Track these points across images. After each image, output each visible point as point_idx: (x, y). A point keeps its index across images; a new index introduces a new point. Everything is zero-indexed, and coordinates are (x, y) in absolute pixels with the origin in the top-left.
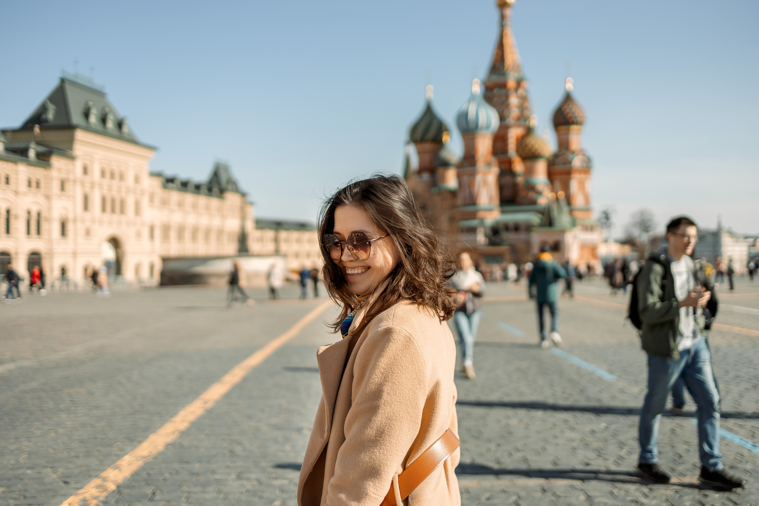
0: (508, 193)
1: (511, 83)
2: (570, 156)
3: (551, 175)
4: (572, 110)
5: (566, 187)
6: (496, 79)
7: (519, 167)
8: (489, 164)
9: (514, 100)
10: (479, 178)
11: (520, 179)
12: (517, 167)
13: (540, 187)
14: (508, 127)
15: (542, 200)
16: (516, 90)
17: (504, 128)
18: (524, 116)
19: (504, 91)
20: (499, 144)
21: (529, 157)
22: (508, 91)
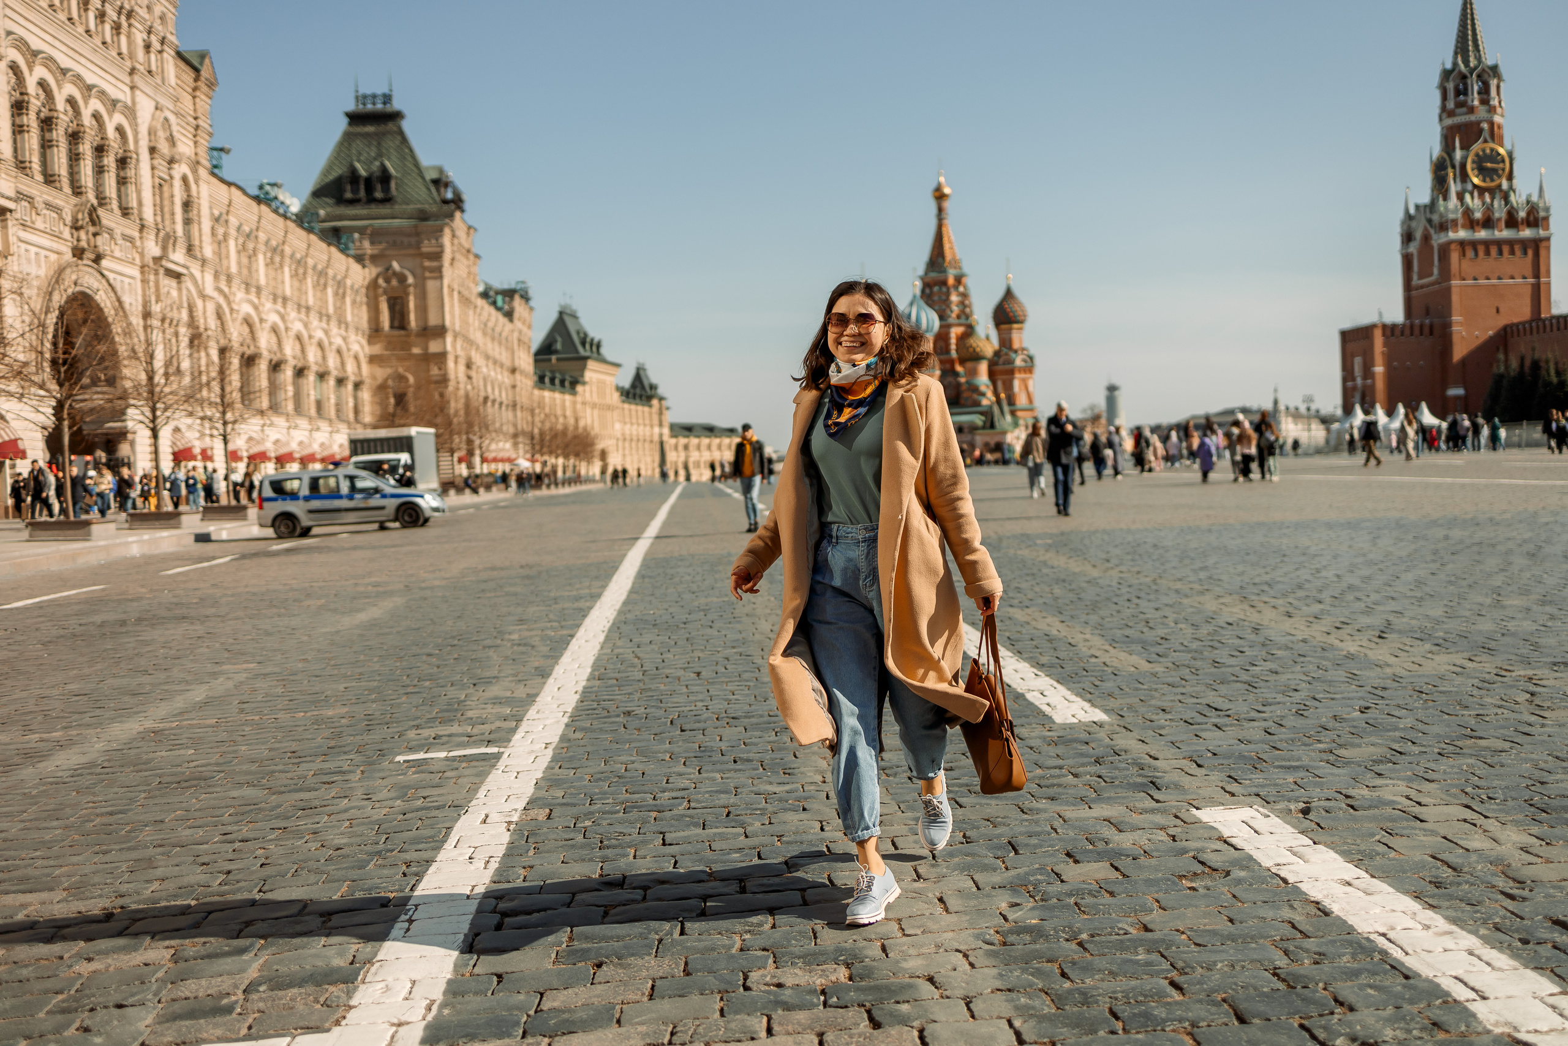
1: (951, 280)
2: (1012, 355)
3: (992, 375)
4: (1013, 308)
5: (1009, 387)
6: (934, 275)
9: (954, 298)
11: (963, 380)
12: (959, 369)
13: (983, 389)
14: (949, 326)
15: (985, 402)
16: (956, 287)
17: (945, 328)
18: (965, 314)
19: (944, 289)
20: (941, 344)
21: (971, 357)
22: (948, 289)
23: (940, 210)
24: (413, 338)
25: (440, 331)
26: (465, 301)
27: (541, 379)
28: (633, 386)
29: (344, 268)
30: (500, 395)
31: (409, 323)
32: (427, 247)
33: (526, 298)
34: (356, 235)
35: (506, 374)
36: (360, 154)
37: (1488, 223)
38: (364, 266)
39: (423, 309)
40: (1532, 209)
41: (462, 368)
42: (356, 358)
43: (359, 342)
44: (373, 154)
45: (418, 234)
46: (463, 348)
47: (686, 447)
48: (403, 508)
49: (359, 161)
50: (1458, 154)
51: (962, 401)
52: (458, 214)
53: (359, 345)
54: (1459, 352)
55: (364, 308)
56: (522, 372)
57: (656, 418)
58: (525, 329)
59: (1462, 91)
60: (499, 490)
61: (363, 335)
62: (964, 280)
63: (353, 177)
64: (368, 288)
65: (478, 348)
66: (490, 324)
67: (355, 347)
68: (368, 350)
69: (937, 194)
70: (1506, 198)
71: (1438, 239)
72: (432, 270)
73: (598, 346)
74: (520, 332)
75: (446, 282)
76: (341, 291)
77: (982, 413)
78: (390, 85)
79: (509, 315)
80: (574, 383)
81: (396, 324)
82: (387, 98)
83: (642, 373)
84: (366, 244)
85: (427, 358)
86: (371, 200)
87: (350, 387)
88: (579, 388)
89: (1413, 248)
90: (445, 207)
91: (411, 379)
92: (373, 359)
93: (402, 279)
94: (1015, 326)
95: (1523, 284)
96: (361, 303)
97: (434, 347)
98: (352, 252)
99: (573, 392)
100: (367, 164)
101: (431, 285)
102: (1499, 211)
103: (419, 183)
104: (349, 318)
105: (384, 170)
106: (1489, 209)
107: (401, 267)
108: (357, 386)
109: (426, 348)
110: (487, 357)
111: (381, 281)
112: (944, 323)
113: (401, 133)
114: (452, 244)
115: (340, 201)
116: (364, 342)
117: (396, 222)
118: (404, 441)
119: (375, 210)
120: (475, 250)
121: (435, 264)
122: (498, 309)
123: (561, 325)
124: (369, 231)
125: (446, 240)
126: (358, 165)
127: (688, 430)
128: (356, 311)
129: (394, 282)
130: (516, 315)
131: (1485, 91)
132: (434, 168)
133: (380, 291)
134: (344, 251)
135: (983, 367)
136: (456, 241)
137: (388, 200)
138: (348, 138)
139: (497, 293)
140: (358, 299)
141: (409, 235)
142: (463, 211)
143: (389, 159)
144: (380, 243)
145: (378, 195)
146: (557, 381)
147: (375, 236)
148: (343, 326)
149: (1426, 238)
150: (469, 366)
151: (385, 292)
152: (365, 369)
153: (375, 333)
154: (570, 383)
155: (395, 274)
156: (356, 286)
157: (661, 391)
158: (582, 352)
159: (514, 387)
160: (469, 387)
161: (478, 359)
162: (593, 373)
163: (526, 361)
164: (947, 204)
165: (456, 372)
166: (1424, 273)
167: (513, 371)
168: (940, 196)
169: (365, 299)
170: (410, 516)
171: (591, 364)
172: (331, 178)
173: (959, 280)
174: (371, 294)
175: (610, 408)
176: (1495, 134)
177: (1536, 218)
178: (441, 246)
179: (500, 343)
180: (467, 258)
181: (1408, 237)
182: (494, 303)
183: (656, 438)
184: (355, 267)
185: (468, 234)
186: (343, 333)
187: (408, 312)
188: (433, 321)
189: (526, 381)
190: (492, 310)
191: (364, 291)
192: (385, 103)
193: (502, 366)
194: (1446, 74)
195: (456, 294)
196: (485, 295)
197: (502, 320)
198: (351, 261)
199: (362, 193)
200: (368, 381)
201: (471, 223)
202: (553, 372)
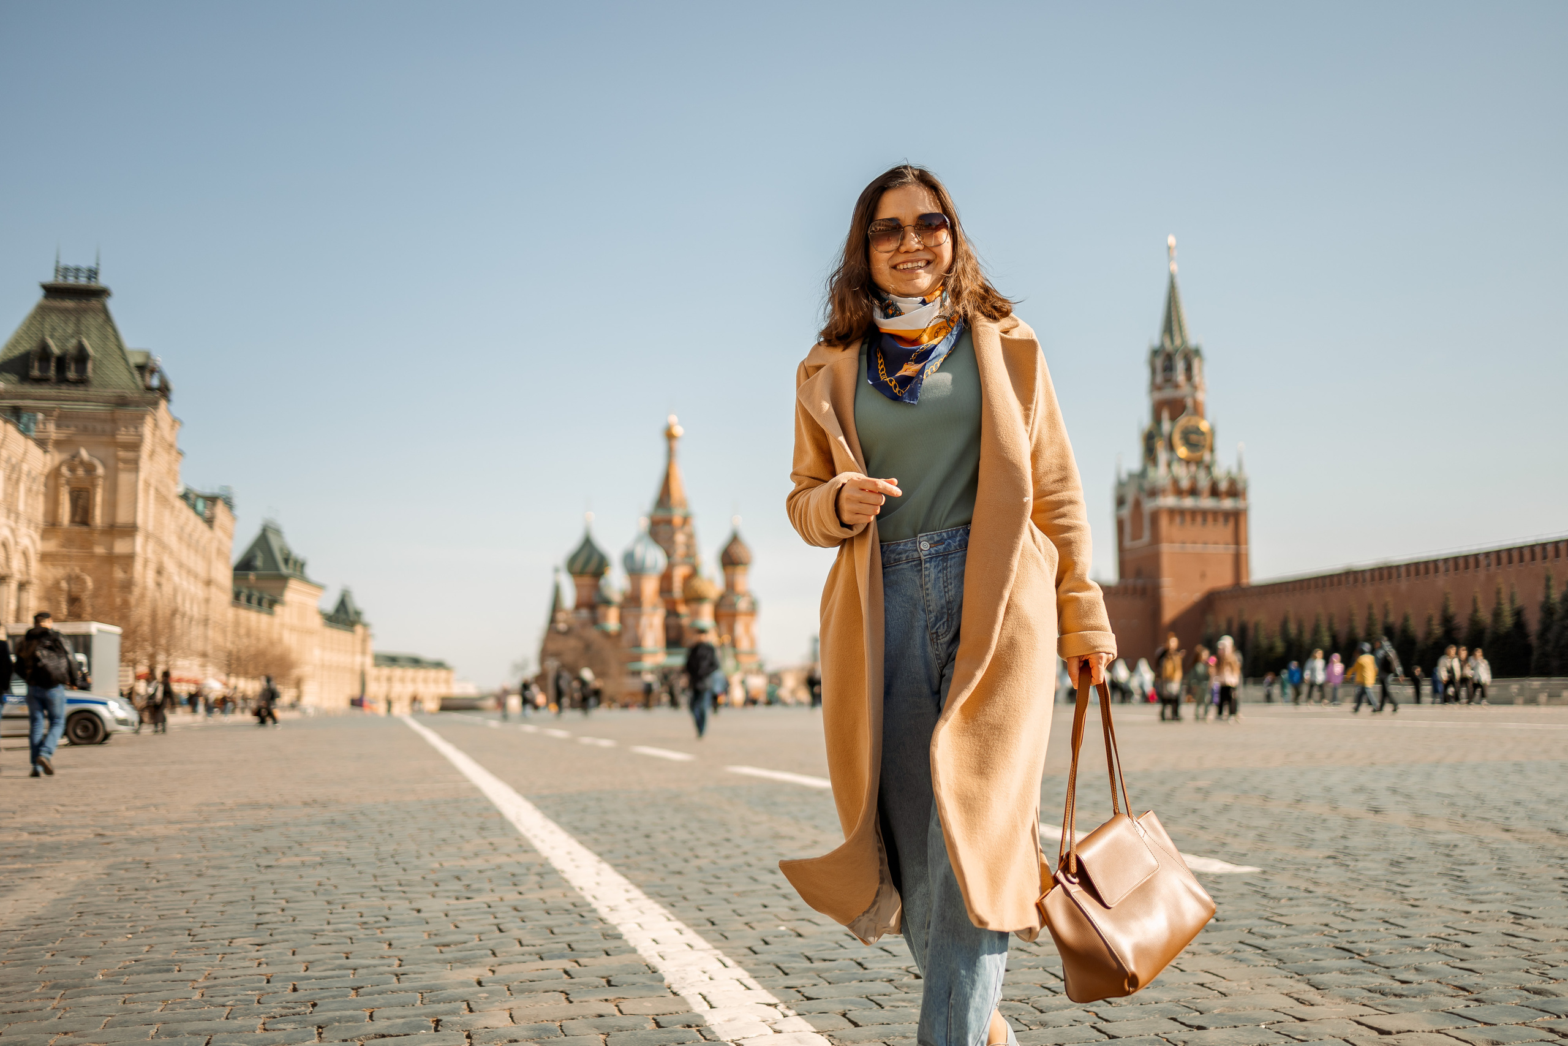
0: (673, 634)
1: (677, 520)
2: (735, 599)
3: (717, 617)
4: (737, 551)
5: (731, 630)
6: (661, 514)
7: (682, 609)
8: (655, 607)
9: (680, 538)
10: (644, 621)
11: (685, 622)
14: (675, 566)
16: (682, 527)
17: (671, 567)
18: (691, 555)
19: (670, 529)
20: (665, 585)
21: (694, 598)
22: (674, 530)
23: (670, 452)
24: (96, 536)
25: (130, 530)
26: (162, 499)
27: (237, 596)
28: (338, 610)
29: (21, 451)
30: (191, 609)
31: (93, 517)
32: (123, 436)
33: (229, 504)
34: (40, 416)
35: (200, 585)
36: (54, 329)
37: (1193, 492)
38: (46, 451)
39: (111, 504)
40: (1233, 482)
41: (151, 576)
42: (25, 554)
43: (30, 537)
44: (70, 331)
45: (114, 421)
46: (154, 552)
47: (389, 679)
48: (76, 718)
49: (52, 337)
50: (1166, 426)
52: (163, 404)
53: (30, 540)
54: (1169, 613)
55: (41, 499)
56: (220, 587)
57: (358, 648)
58: (225, 539)
59: (1169, 368)
60: (185, 713)
61: (37, 528)
62: (691, 519)
63: (44, 354)
64: (48, 477)
65: (171, 553)
66: (188, 529)
67: (25, 542)
68: (40, 546)
69: (667, 435)
70: (1208, 468)
71: (1149, 505)
72: (126, 461)
73: (302, 565)
74: (220, 542)
75: (142, 475)
76: (14, 476)
78: (98, 258)
79: (210, 521)
80: (273, 603)
81: (77, 519)
82: (93, 274)
83: (347, 600)
84: (51, 427)
85: (111, 559)
86: (62, 380)
87: (14, 586)
88: (278, 609)
89: (1126, 512)
90: (150, 396)
91: (90, 583)
92: (44, 557)
93: (90, 469)
94: (741, 568)
95: (1225, 551)
96: (37, 494)
97: (121, 547)
98: (33, 434)
99: (271, 612)
100: (62, 341)
101: (124, 478)
102: (1204, 483)
103: (121, 366)
104: (21, 507)
105: (81, 349)
106: (1194, 480)
107: (90, 455)
108: (22, 586)
109: (111, 547)
110: (181, 565)
111: (64, 470)
112: (669, 562)
113: (105, 312)
114: (154, 434)
115: (25, 377)
116: (37, 537)
117: (90, 407)
118: (81, 640)
119: (65, 391)
120: (179, 445)
121: (130, 455)
122: (198, 514)
123: (263, 542)
124: (56, 413)
125: (147, 429)
126: (51, 342)
127: (393, 660)
128: (30, 501)
129: (81, 472)
130: (217, 523)
131: (1189, 369)
132: (140, 352)
133: (63, 481)
134: (25, 432)
135: (708, 609)
136: (158, 433)
137: (82, 381)
138: (41, 311)
139: (198, 496)
140: (35, 488)
141: (105, 421)
142: (168, 400)
143: (88, 338)
144: (68, 426)
145: (71, 375)
146: (254, 600)
147: (62, 421)
148: (13, 516)
149: (1137, 505)
150: (159, 572)
151: (68, 482)
152: (35, 566)
153: (51, 526)
154: (268, 602)
155: (82, 462)
156: (34, 473)
157: (367, 617)
158: (284, 570)
159: (207, 601)
160: (158, 595)
161: (170, 566)
162: (294, 593)
163: (224, 575)
164: (678, 446)
165: (144, 577)
166: (1136, 536)
167: (208, 583)
168: (670, 436)
169: (42, 489)
170: (85, 729)
171: (293, 584)
172: (16, 352)
173: (686, 520)
174: (51, 483)
175: (310, 632)
176: (1197, 410)
177: (1235, 491)
178: (141, 437)
179: (197, 551)
180: (169, 453)
181: (1120, 502)
182: (194, 507)
183: (358, 668)
184: (35, 451)
185: (172, 427)
186: (12, 524)
187: (94, 506)
188: (122, 517)
189: (222, 596)
190: (191, 514)
191: (43, 479)
192: (89, 278)
193: (196, 576)
194: (1155, 353)
195: (152, 492)
196: (185, 497)
197: (201, 526)
198: (31, 444)
199: (52, 372)
200: (35, 580)
201: (177, 414)
202: (249, 588)
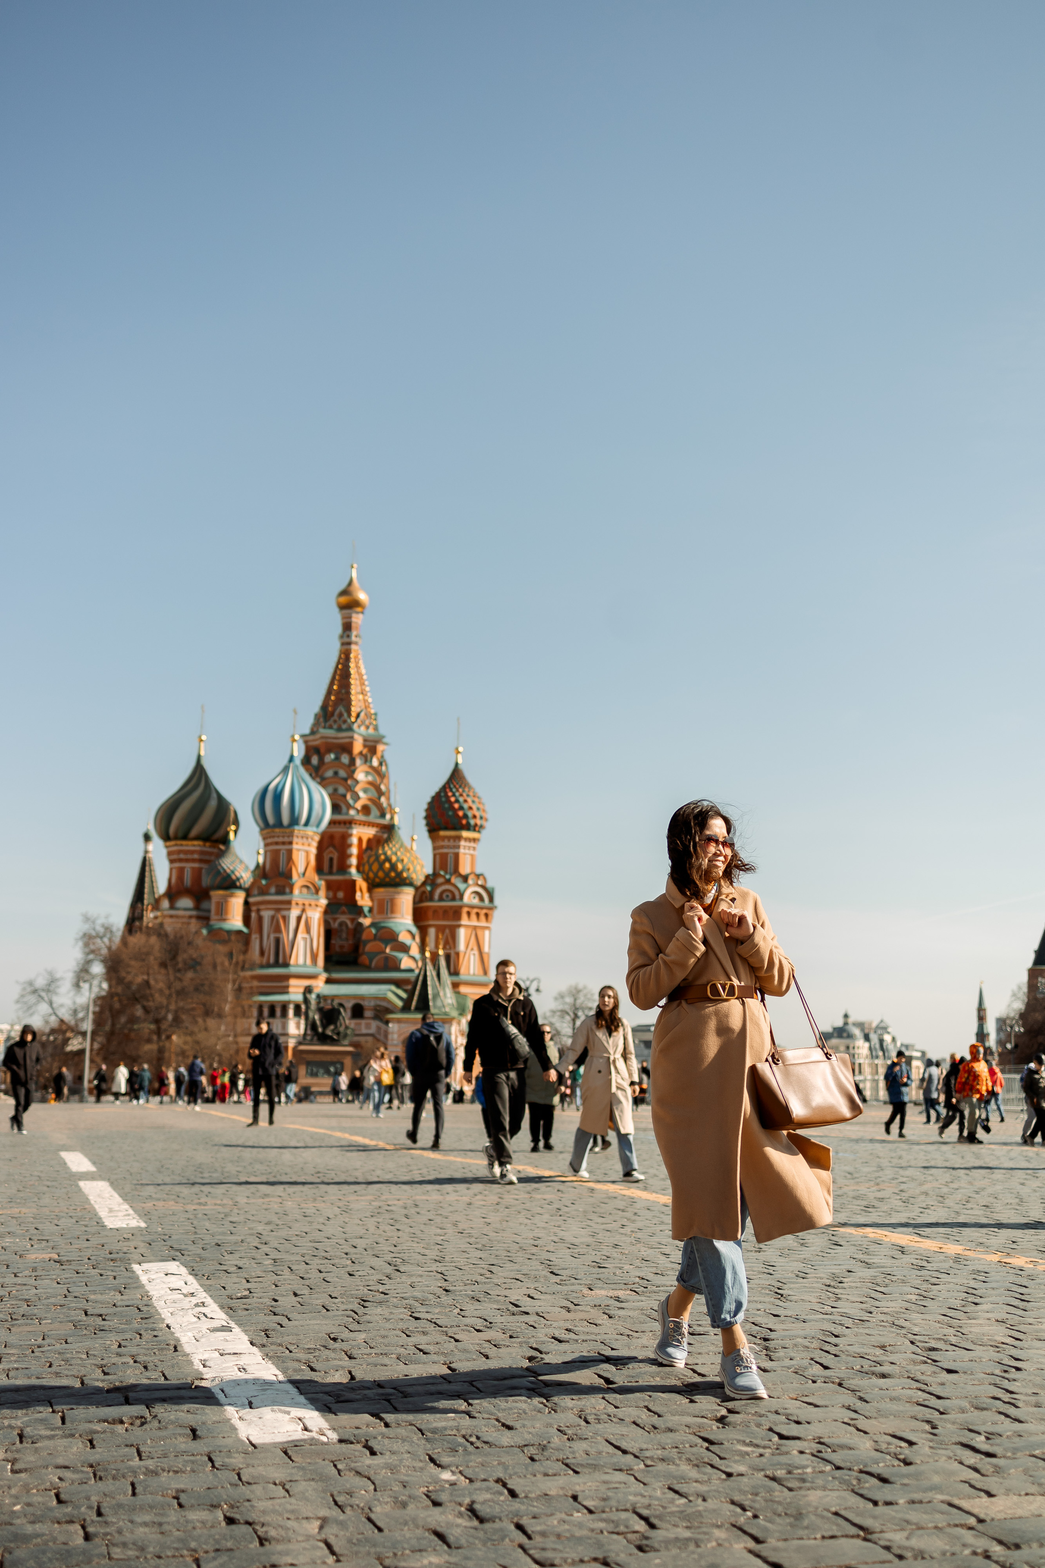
1: (359, 746)
2: (459, 885)
3: (419, 916)
6: (332, 736)
8: (311, 889)
9: (362, 776)
10: (295, 916)
11: (366, 922)
12: (363, 899)
13: (404, 938)
14: (350, 823)
15: (406, 963)
16: (366, 760)
17: (342, 825)
18: (379, 806)
19: (345, 759)
20: (332, 853)
21: (386, 879)
22: (352, 761)
23: (347, 627)
51: (364, 959)
62: (380, 748)
69: (343, 600)
77: (398, 983)
94: (465, 834)
112: (338, 817)
135: (406, 898)
164: (360, 619)
168: (348, 604)
173: (371, 747)
